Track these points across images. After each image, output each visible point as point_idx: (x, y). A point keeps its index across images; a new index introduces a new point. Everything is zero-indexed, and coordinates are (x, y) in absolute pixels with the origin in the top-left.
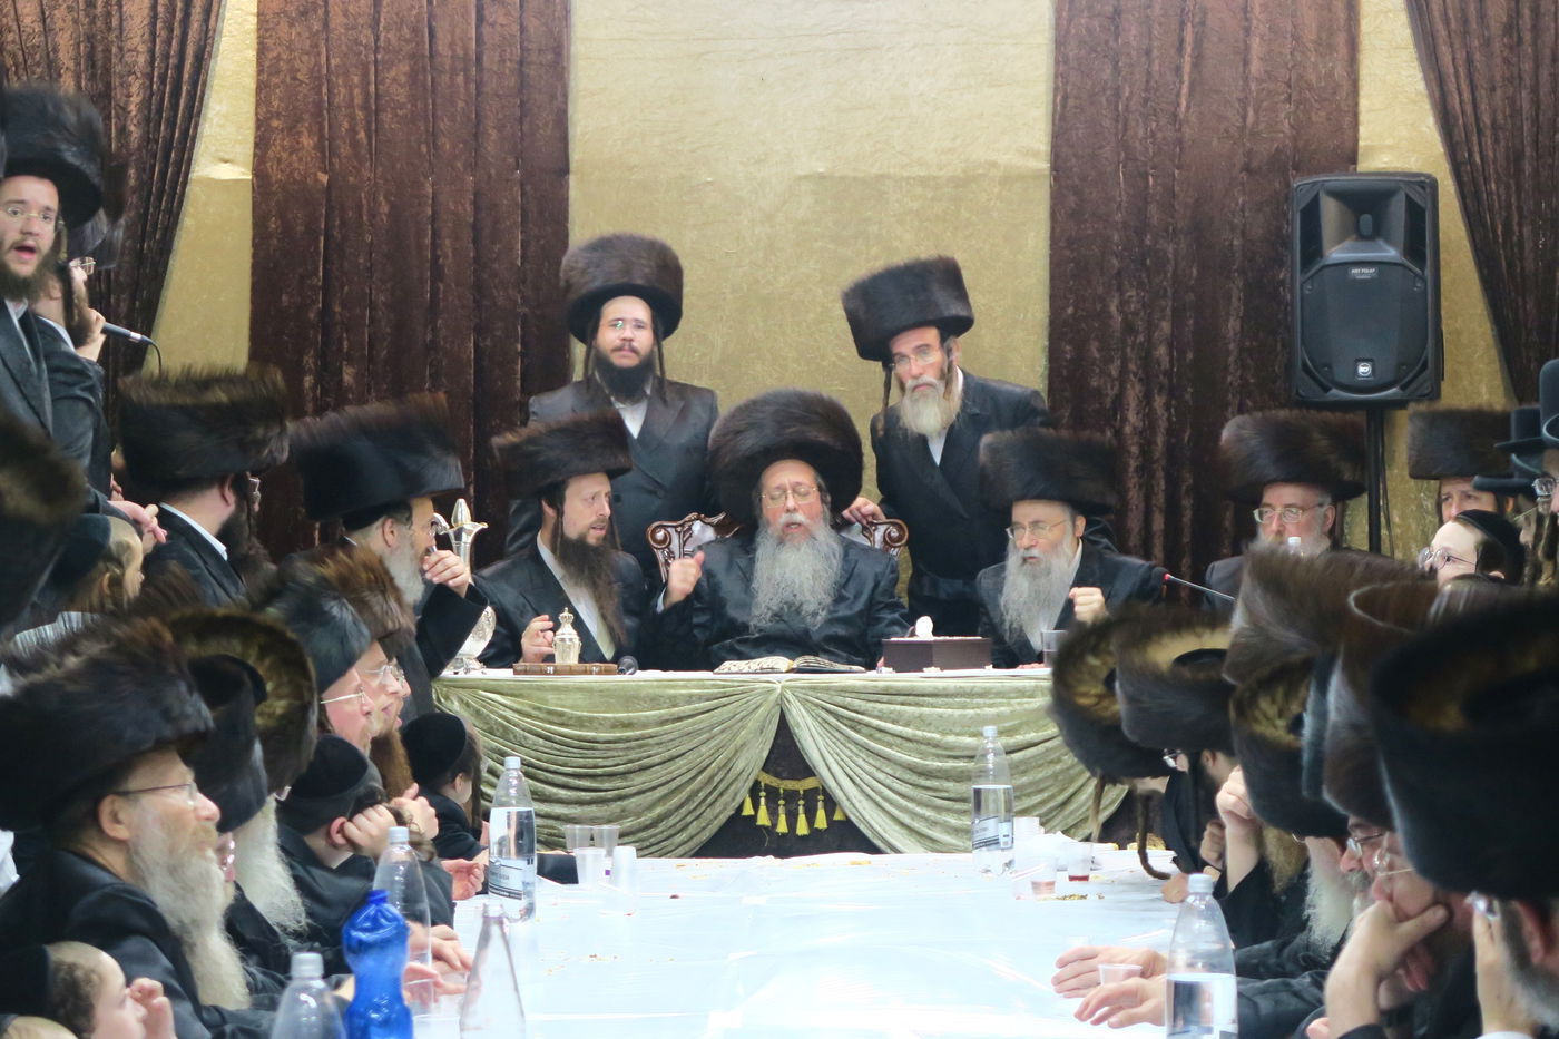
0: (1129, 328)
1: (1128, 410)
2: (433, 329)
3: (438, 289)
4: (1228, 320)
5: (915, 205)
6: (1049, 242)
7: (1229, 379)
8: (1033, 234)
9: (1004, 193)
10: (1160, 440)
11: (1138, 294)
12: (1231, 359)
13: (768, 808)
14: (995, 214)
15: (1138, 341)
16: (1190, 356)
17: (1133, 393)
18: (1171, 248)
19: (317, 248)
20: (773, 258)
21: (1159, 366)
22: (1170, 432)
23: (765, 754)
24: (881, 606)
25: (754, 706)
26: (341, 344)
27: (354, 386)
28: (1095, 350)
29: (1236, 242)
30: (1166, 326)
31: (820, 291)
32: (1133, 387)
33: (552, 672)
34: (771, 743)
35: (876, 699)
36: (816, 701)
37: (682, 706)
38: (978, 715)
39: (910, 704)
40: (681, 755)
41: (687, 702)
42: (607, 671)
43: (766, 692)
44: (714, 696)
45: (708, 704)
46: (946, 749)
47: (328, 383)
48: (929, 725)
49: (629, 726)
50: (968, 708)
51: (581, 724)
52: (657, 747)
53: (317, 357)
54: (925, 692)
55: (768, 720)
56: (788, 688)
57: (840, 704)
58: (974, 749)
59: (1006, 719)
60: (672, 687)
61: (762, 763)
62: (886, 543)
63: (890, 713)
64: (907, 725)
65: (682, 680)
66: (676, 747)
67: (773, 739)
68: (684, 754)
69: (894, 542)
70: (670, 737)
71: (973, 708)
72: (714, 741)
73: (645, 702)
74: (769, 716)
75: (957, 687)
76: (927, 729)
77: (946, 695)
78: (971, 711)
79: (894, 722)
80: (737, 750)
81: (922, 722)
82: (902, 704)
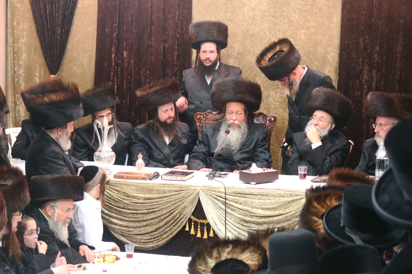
0: (365, 48)
1: (364, 74)
2: (150, 41)
3: (152, 28)
4: (397, 47)
5: (299, 7)
6: (341, 20)
7: (397, 65)
8: (336, 17)
9: (327, 3)
10: (374, 84)
11: (369, 37)
12: (398, 59)
13: (194, 228)
14: (324, 10)
15: (368, 52)
16: (385, 58)
17: (366, 69)
18: (380, 23)
19: (116, 15)
20: (254, 22)
21: (375, 61)
22: (377, 82)
23: (193, 210)
24: (259, 146)
25: (190, 194)
26: (123, 45)
27: (127, 58)
28: (354, 55)
29: (401, 22)
30: (377, 48)
31: (269, 33)
32: (366, 67)
33: (126, 178)
34: (195, 207)
35: (231, 195)
36: (211, 194)
37: (167, 193)
38: (264, 202)
39: (242, 197)
40: (165, 208)
41: (169, 192)
42: (144, 179)
43: (194, 190)
44: (178, 190)
45: (175, 193)
46: (253, 213)
47: (119, 56)
48: (248, 204)
49: (149, 199)
50: (261, 200)
51: (134, 197)
52: (158, 205)
53: (116, 48)
54: (247, 193)
55: (194, 199)
56: (202, 189)
57: (219, 196)
58: (262, 214)
59: (274, 204)
60: (164, 187)
61: (191, 214)
62: (270, 123)
63: (235, 200)
64: (241, 204)
65: (167, 184)
66: (164, 206)
67: (196, 206)
68: (166, 208)
69: (272, 122)
70: (162, 202)
71: (263, 200)
72: (176, 204)
73: (155, 191)
74: (195, 198)
75: (258, 192)
76: (248, 206)
77: (255, 195)
78: (262, 201)
79: (236, 203)
80: (183, 209)
81: (246, 204)
82: (240, 197)
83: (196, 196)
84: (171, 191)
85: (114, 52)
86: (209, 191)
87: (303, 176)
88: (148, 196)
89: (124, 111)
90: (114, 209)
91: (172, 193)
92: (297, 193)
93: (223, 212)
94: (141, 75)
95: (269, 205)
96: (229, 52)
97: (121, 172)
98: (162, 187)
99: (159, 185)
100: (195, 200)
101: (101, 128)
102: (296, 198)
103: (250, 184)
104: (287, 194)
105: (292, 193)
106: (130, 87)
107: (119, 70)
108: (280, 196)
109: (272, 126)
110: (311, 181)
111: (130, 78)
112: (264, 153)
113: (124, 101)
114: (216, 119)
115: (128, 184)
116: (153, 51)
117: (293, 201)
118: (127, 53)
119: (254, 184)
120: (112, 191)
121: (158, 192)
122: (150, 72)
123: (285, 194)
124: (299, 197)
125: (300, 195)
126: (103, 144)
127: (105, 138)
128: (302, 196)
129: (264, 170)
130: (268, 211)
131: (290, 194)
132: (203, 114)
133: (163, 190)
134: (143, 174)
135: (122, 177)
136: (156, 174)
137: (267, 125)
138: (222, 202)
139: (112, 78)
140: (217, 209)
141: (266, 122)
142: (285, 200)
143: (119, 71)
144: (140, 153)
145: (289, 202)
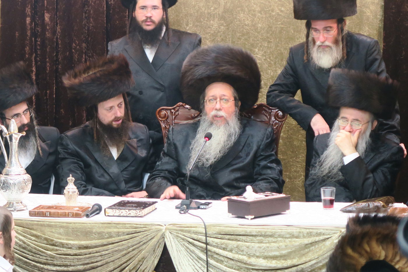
23: (156, 262)
24: (261, 158)
25: (150, 238)
26: (44, 3)
27: (49, 23)
33: (48, 215)
34: (159, 258)
35: (214, 237)
36: (183, 237)
37: (114, 237)
38: (268, 247)
39: (232, 240)
40: (112, 261)
41: (117, 235)
42: (77, 215)
43: (157, 231)
44: (130, 233)
45: (127, 237)
46: (251, 265)
47: (38, 21)
48: (243, 251)
49: (87, 247)
50: (264, 243)
51: (62, 245)
52: (100, 257)
53: (32, 9)
54: (240, 234)
55: (157, 246)
56: (169, 229)
57: (196, 239)
58: (265, 267)
59: (283, 249)
60: (109, 228)
61: (153, 269)
62: (276, 119)
63: (222, 244)
64: (231, 251)
65: (114, 224)
66: (110, 257)
67: (160, 255)
68: (114, 261)
69: (280, 118)
70: (107, 252)
71: (266, 243)
72: (129, 255)
73: (95, 235)
74: (158, 244)
75: (258, 231)
76: (242, 253)
77: (252, 236)
78: (264, 245)
79: (224, 249)
80: (140, 261)
81: (239, 250)
82: (229, 239)
83: (160, 241)
84: (120, 234)
85: (29, 14)
86: (180, 232)
87: (328, 203)
88: (84, 243)
89: (48, 107)
90: (32, 266)
91: (122, 237)
92: (319, 231)
93: (203, 264)
94: (73, 50)
95: (275, 250)
96: (210, 10)
97: (40, 206)
98: (106, 227)
99: (101, 225)
100: (159, 247)
101: (8, 136)
102: (317, 239)
103: (244, 218)
104: (303, 232)
105: (311, 230)
106: (57, 69)
107: (39, 43)
108: (293, 236)
109: (280, 124)
110: (341, 210)
111: (57, 55)
112: (270, 168)
113: (48, 92)
114: (192, 116)
115: (52, 225)
116: (92, 12)
117: (312, 244)
118: (49, 15)
119: (251, 219)
120: (27, 236)
121: (101, 235)
122: (87, 44)
123: (300, 232)
124: (322, 238)
125: (324, 234)
126: (11, 162)
127: (14, 153)
128: (327, 235)
129: (266, 196)
130: (274, 262)
131: (308, 233)
132: (170, 110)
133: (108, 233)
134: (76, 207)
135: (43, 215)
136: (97, 207)
137: (271, 123)
138: (201, 249)
139: (27, 56)
140: (194, 260)
141: (270, 118)
142: (300, 242)
143: (39, 45)
144: (71, 175)
145: (307, 246)
